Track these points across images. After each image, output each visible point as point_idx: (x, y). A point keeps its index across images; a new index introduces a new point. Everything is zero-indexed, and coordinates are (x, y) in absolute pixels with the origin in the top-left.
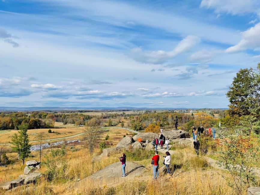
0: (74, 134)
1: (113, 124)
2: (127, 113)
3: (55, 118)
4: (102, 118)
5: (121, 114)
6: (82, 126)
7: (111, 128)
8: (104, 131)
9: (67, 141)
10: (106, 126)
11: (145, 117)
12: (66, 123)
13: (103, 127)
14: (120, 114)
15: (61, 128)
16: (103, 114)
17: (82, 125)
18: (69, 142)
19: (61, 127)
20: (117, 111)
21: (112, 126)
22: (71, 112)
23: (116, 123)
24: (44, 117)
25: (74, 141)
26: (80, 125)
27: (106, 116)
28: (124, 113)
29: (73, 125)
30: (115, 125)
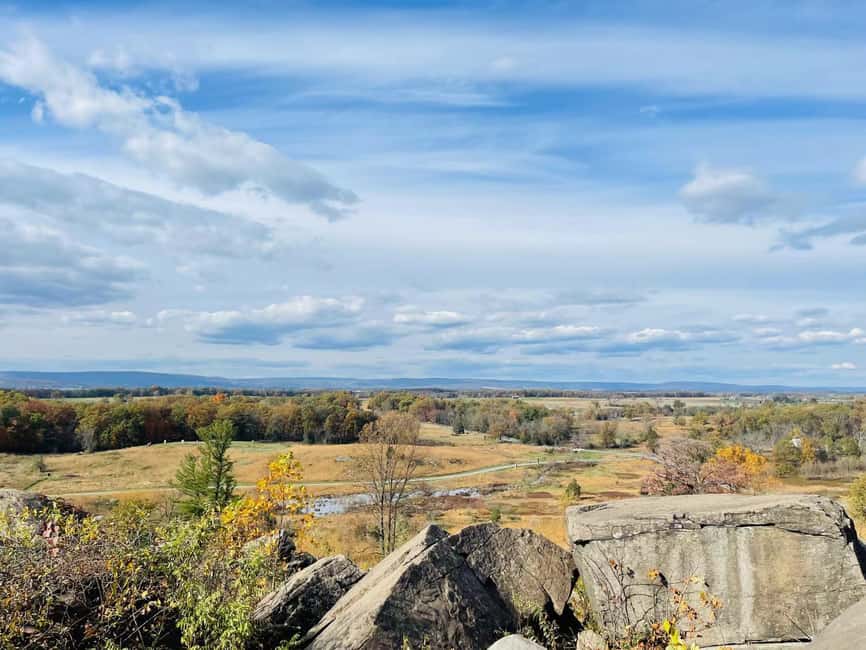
0: (467, 468)
1: (618, 441)
2: (689, 403)
3: (434, 412)
4: (590, 418)
5: (668, 407)
6: (511, 442)
7: (610, 455)
8: (578, 465)
9: (432, 491)
10: (592, 447)
11: (755, 420)
12: (460, 430)
13: (579, 450)
14: (662, 405)
15: (442, 444)
16: (597, 405)
17: (511, 440)
18: (437, 495)
19: (442, 440)
20: (659, 396)
21: (616, 447)
22: (500, 396)
23: (636, 438)
24: (405, 408)
25: (458, 491)
26: (504, 439)
27: (605, 412)
28: (678, 404)
29: (482, 435)
30: (628, 446)
